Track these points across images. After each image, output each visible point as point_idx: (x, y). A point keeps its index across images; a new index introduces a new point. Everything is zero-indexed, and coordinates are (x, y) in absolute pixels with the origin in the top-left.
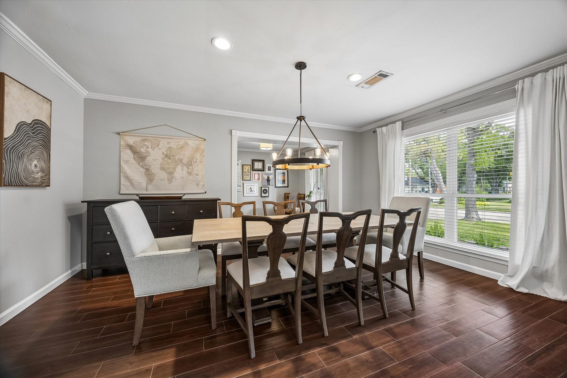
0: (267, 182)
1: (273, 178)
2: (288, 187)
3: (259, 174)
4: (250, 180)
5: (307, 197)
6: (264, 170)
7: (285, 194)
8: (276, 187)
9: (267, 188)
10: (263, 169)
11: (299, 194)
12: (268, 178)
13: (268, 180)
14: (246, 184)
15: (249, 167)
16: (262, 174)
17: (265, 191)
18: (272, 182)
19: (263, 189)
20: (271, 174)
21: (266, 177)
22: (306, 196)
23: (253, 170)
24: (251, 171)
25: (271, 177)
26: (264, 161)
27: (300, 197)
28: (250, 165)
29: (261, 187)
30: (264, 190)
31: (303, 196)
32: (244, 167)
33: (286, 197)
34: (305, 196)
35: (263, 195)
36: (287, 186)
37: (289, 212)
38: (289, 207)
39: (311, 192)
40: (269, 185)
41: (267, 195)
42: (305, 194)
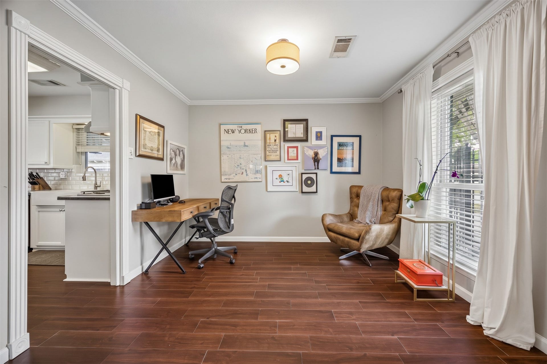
0: (313, 164)
1: (327, 154)
2: (359, 173)
3: (297, 147)
4: (280, 160)
5: (408, 200)
6: (306, 140)
7: (352, 187)
8: (332, 172)
9: (314, 176)
10: (305, 138)
11: (386, 189)
12: (316, 154)
13: (316, 160)
14: (271, 167)
15: (278, 135)
16: (303, 148)
17: (309, 182)
18: (324, 164)
19: (305, 177)
20: (321, 147)
21: (311, 153)
22: (404, 198)
23: (285, 140)
24: (282, 143)
25: (323, 153)
26: (306, 120)
27: (388, 197)
28: (280, 131)
29: (302, 174)
30: (309, 179)
31: (395, 194)
32: (268, 136)
33: (354, 196)
34: (401, 196)
35: (305, 189)
36: (358, 171)
37: (357, 235)
38: (359, 219)
39: (423, 186)
40: (318, 168)
41: (313, 189)
42: (401, 191)
